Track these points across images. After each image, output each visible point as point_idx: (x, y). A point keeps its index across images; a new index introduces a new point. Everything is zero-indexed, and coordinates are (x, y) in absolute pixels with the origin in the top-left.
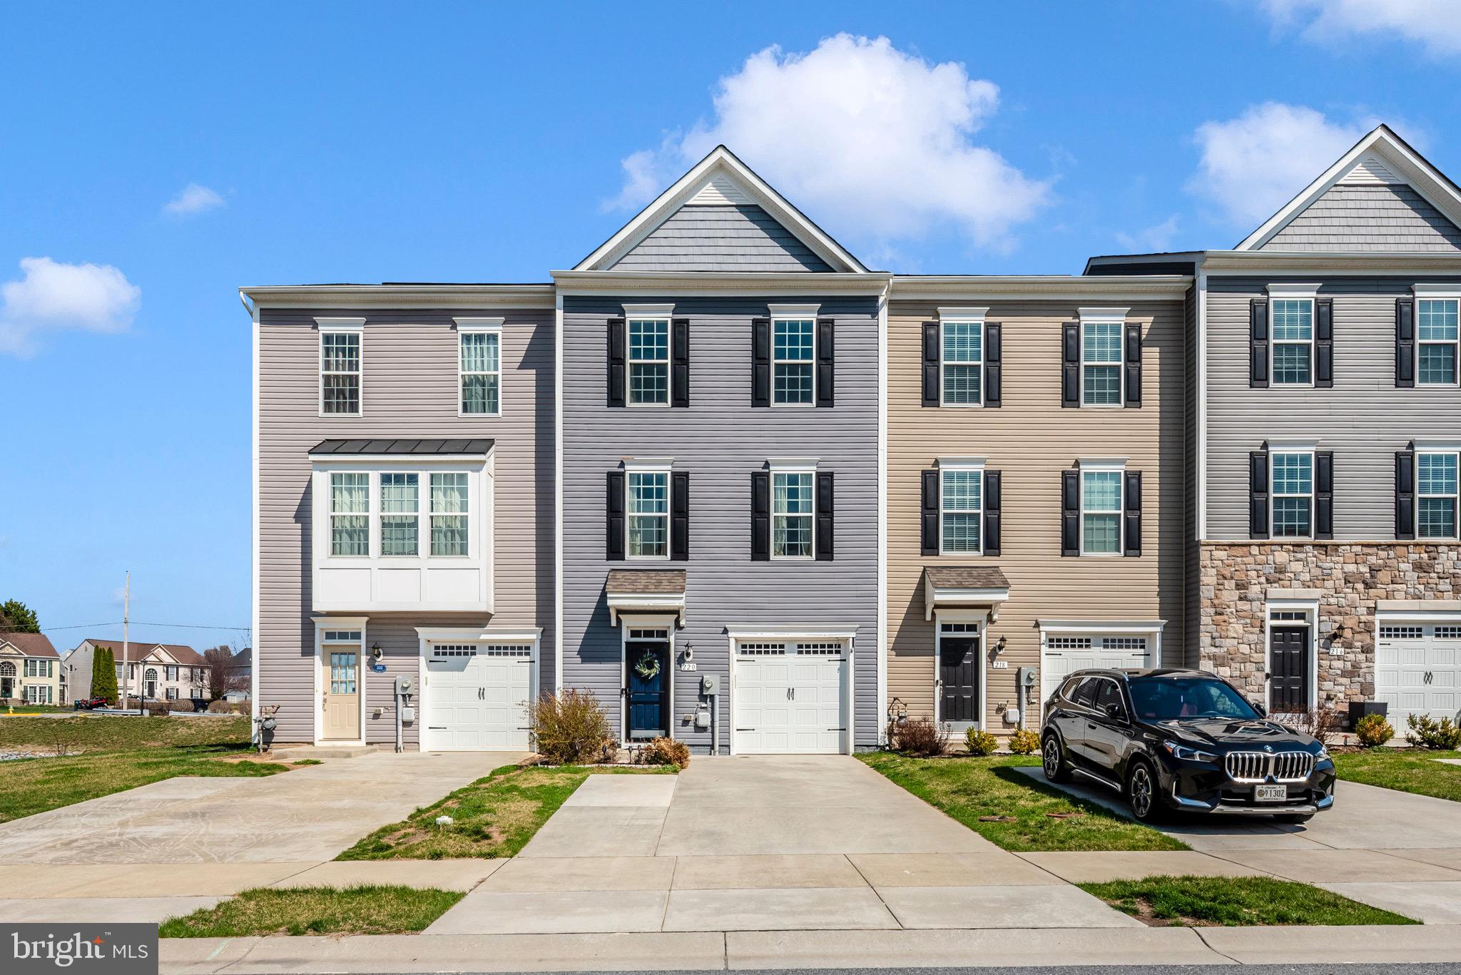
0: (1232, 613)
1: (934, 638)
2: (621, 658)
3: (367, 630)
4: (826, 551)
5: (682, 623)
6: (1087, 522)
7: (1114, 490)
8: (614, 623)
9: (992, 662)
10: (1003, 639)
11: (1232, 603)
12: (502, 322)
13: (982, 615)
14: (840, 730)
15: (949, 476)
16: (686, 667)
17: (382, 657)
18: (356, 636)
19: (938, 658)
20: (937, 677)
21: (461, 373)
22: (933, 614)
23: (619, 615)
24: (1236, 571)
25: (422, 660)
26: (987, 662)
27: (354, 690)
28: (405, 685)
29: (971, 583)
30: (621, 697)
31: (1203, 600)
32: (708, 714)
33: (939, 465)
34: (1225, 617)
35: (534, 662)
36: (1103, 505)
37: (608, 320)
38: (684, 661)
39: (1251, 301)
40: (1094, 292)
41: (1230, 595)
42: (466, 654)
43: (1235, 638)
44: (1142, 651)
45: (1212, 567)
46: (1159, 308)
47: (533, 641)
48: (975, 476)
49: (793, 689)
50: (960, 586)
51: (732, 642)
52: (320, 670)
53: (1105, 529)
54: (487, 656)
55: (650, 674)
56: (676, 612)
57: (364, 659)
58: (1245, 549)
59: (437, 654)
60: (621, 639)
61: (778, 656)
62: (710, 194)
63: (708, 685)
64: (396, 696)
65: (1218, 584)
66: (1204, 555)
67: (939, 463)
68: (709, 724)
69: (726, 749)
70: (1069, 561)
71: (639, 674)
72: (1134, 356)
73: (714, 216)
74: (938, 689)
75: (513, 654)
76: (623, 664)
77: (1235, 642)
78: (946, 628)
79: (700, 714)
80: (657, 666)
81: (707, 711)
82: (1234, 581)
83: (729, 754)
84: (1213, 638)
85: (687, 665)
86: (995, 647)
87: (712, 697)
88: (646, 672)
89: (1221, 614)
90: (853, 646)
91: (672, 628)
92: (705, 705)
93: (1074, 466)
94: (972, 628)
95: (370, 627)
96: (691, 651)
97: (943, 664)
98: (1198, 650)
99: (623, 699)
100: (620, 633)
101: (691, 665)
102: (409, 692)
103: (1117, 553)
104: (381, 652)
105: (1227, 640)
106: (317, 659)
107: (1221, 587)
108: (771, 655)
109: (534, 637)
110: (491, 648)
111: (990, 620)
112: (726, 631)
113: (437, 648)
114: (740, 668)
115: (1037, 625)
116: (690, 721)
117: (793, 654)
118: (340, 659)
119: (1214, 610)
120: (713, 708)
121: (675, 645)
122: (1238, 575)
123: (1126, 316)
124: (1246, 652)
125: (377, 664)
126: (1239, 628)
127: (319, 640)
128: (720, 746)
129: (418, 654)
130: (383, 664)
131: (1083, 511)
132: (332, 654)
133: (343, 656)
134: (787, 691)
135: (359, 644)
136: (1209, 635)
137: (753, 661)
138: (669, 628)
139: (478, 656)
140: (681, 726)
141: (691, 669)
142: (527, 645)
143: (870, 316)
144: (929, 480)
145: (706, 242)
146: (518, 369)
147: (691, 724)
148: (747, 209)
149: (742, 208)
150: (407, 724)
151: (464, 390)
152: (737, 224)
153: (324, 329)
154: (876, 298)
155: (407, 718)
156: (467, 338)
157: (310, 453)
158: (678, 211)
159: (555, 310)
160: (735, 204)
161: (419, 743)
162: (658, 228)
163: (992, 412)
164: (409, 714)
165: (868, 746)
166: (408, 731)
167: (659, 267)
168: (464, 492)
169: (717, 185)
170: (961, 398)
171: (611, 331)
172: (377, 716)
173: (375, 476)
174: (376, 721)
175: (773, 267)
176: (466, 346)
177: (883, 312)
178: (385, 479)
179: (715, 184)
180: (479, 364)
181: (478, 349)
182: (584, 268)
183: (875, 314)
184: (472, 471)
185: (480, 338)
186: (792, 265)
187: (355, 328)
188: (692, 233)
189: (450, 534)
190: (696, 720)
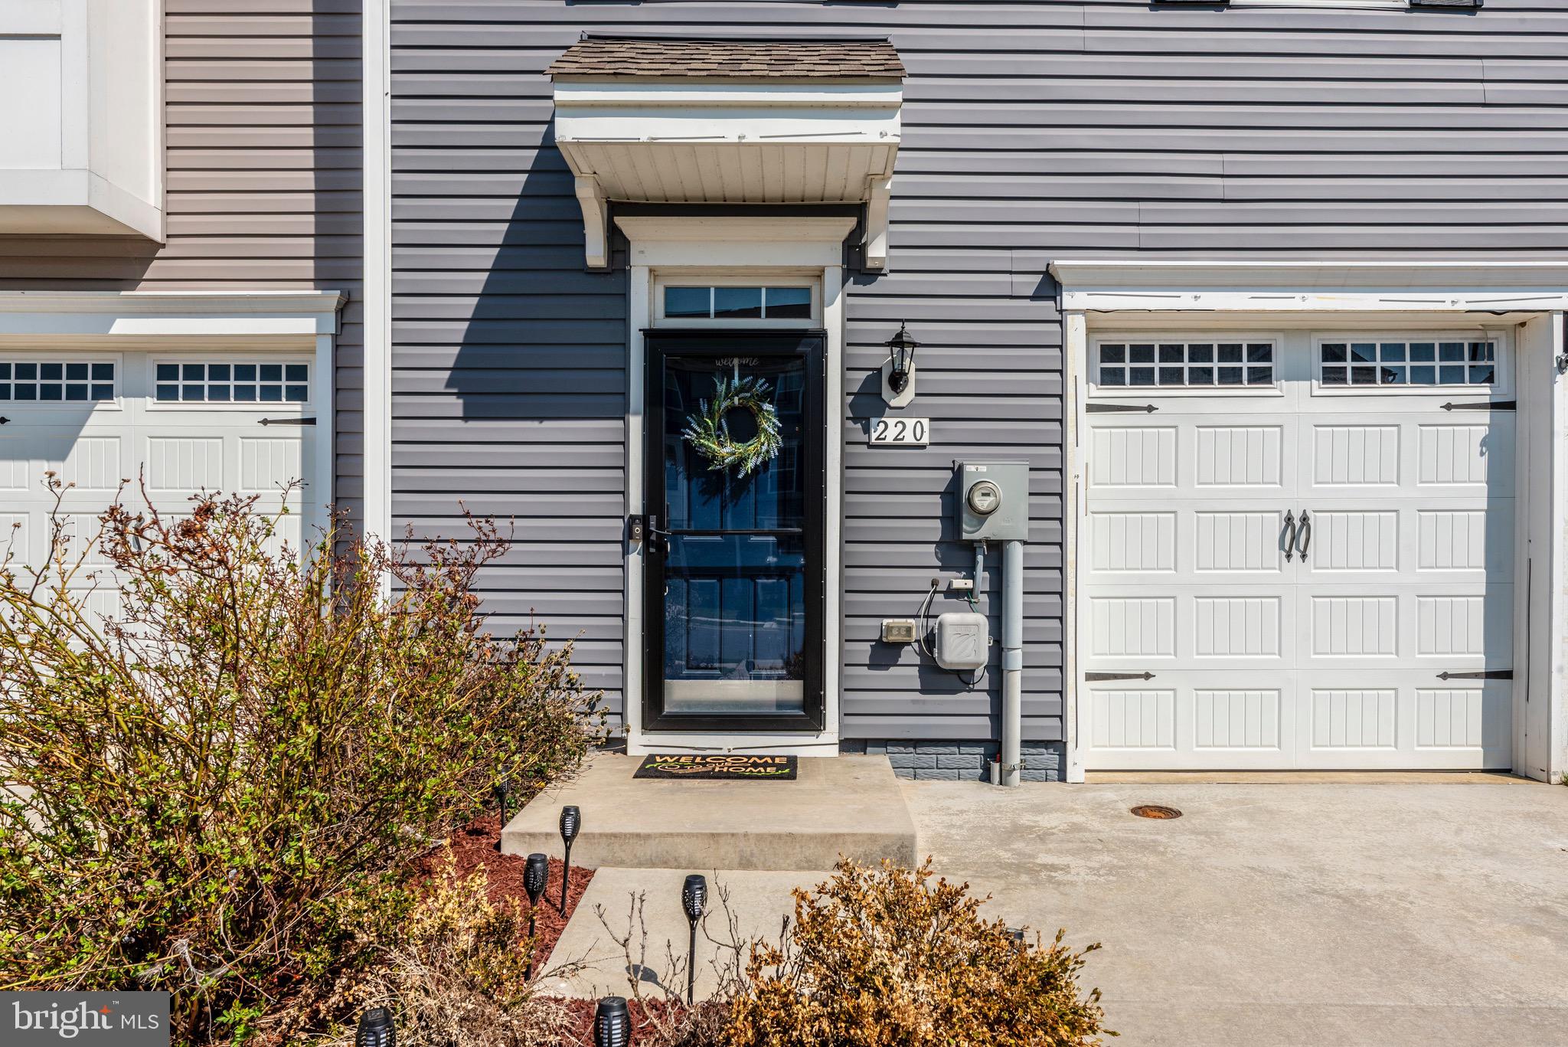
2: (625, 394)
5: (877, 250)
8: (596, 254)
14: (1487, 676)
16: (888, 429)
23: (619, 221)
30: (625, 552)
32: (979, 620)
35: (312, 421)
38: (880, 408)
42: (75, 391)
49: (1305, 518)
51: (1077, 331)
54: (150, 402)
55: (742, 460)
56: (851, 210)
60: (625, 321)
61: (1245, 389)
63: (982, 503)
68: (984, 657)
69: (1050, 758)
71: (697, 461)
75: (245, 394)
76: (636, 423)
79: (948, 618)
80: (769, 422)
81: (975, 606)
83: (1062, 778)
85: (891, 422)
87: (997, 549)
88: (727, 451)
91: (833, 276)
92: (969, 584)
96: (910, 367)
99: (635, 562)
100: (625, 296)
101: (910, 422)
108: (1216, 388)
109: (306, 326)
110: (166, 369)
112: (1050, 287)
116: (900, 645)
117: (1304, 385)
120: (998, 592)
121: (847, 344)
128: (1025, 743)
134: (1279, 524)
137: (1150, 409)
138: (819, 274)
139: (119, 402)
140: (870, 666)
141: (909, 439)
142: (296, 360)
147: (909, 656)
190: (930, 641)
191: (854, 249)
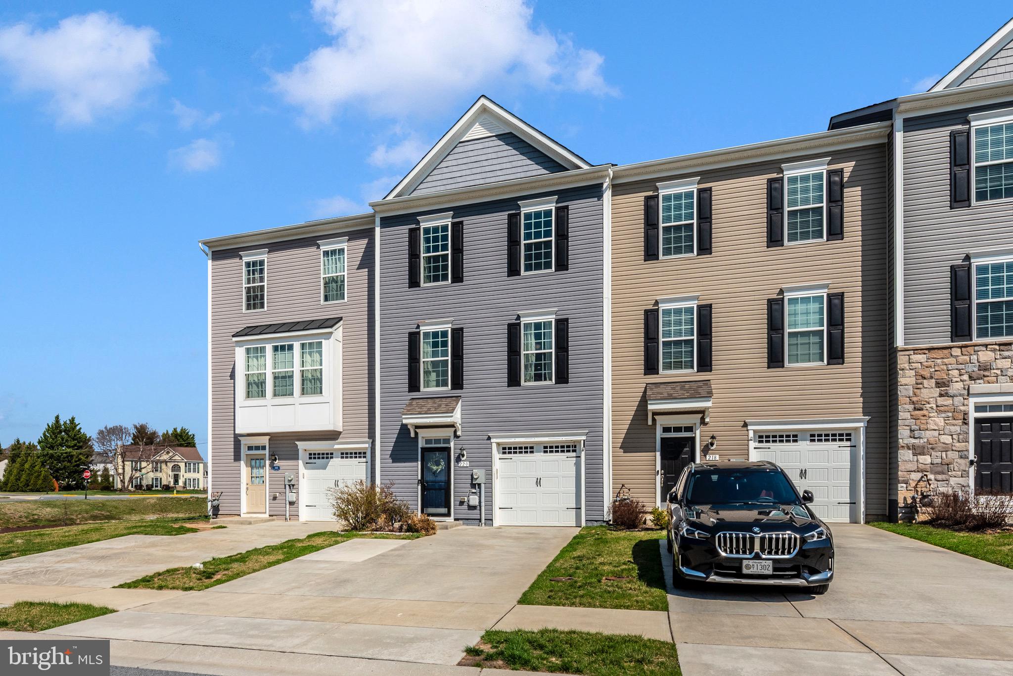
0: (932, 408)
1: (655, 438)
2: (418, 458)
3: (269, 444)
4: (563, 377)
5: (459, 433)
6: (791, 339)
7: (817, 310)
8: (413, 436)
9: (705, 456)
10: (713, 437)
11: (931, 399)
13: (696, 419)
14: (575, 508)
15: (667, 312)
16: (462, 464)
17: (277, 461)
18: (264, 448)
19: (658, 454)
20: (658, 467)
22: (653, 420)
23: (416, 430)
24: (936, 371)
25: (300, 462)
26: (701, 455)
27: (263, 482)
28: (290, 479)
29: (679, 394)
30: (418, 485)
31: (900, 398)
32: (477, 497)
33: (658, 305)
34: (925, 412)
35: (367, 462)
36: (807, 324)
37: (409, 229)
38: (460, 460)
39: (951, 133)
40: (797, 150)
41: (929, 392)
42: (327, 458)
43: (935, 430)
44: (848, 443)
45: (911, 369)
46: (864, 153)
47: (366, 448)
48: (689, 311)
49: (540, 479)
50: (671, 398)
51: (494, 446)
52: (244, 470)
53: (808, 343)
54: (340, 459)
55: (437, 470)
56: (453, 426)
57: (268, 462)
58: (946, 351)
59: (310, 458)
60: (418, 446)
61: (529, 454)
62: (478, 131)
63: (476, 477)
64: (285, 485)
65: (917, 384)
66: (902, 360)
67: (658, 303)
68: (478, 504)
69: (490, 522)
70: (776, 372)
71: (430, 469)
72: (836, 198)
73: (480, 146)
74: (658, 478)
75: (356, 458)
76: (419, 463)
77: (936, 433)
78: (666, 430)
79: (472, 497)
80: (443, 463)
81: (476, 495)
82: (934, 381)
83: (492, 526)
84: (912, 431)
85: (462, 462)
86: (708, 444)
87: (479, 485)
88: (435, 468)
89: (921, 409)
90: (584, 446)
91: (452, 437)
92: (475, 491)
93: (778, 294)
94: (689, 429)
95: (271, 442)
96: (465, 452)
97: (663, 458)
98: (897, 441)
99: (420, 487)
100: (417, 442)
101: (465, 463)
102: (292, 483)
103: (821, 363)
104: (277, 458)
105: (927, 432)
106: (242, 462)
107: (921, 386)
108: (523, 455)
109: (367, 445)
110: (342, 454)
111: (703, 422)
112: (489, 438)
113: (310, 454)
114: (500, 464)
115: (745, 425)
116: (464, 502)
117: (540, 453)
118: (256, 462)
119: (913, 406)
120: (480, 493)
121: (455, 449)
122: (937, 375)
123: (828, 165)
124: (947, 442)
125: (275, 465)
126: (941, 422)
127: (244, 451)
128: (485, 520)
129: (297, 459)
130: (278, 465)
131: (787, 330)
132: (252, 459)
133: (257, 461)
134: (536, 480)
135: (265, 453)
136: (908, 428)
137: (512, 459)
138: (450, 436)
139: (334, 459)
140: (459, 505)
141: (465, 466)
142: (364, 451)
143: (596, 199)
144: (651, 317)
145: (475, 165)
146: (357, 269)
147: (465, 504)
148: (504, 136)
149: (500, 137)
150: (291, 503)
151: (325, 287)
152: (497, 149)
153: (246, 259)
154: (601, 185)
155: (291, 500)
156: (326, 253)
157: (233, 336)
158: (455, 147)
159: (375, 228)
160: (494, 134)
161: (298, 516)
162: (442, 162)
163: (705, 258)
164: (291, 497)
165: (596, 521)
166: (293, 508)
167: (442, 188)
168: (320, 353)
169: (482, 125)
170: (678, 250)
171: (410, 237)
172: (275, 498)
173: (269, 348)
174: (274, 502)
175: (523, 175)
176: (326, 258)
177: (607, 195)
178: (276, 349)
179: (481, 124)
180: (334, 269)
181: (334, 259)
182: (390, 197)
183: (600, 197)
184: (325, 339)
185: (333, 252)
186: (536, 170)
187: (263, 256)
188: (465, 161)
189: (313, 381)
190: (468, 501)
191: (455, 433)
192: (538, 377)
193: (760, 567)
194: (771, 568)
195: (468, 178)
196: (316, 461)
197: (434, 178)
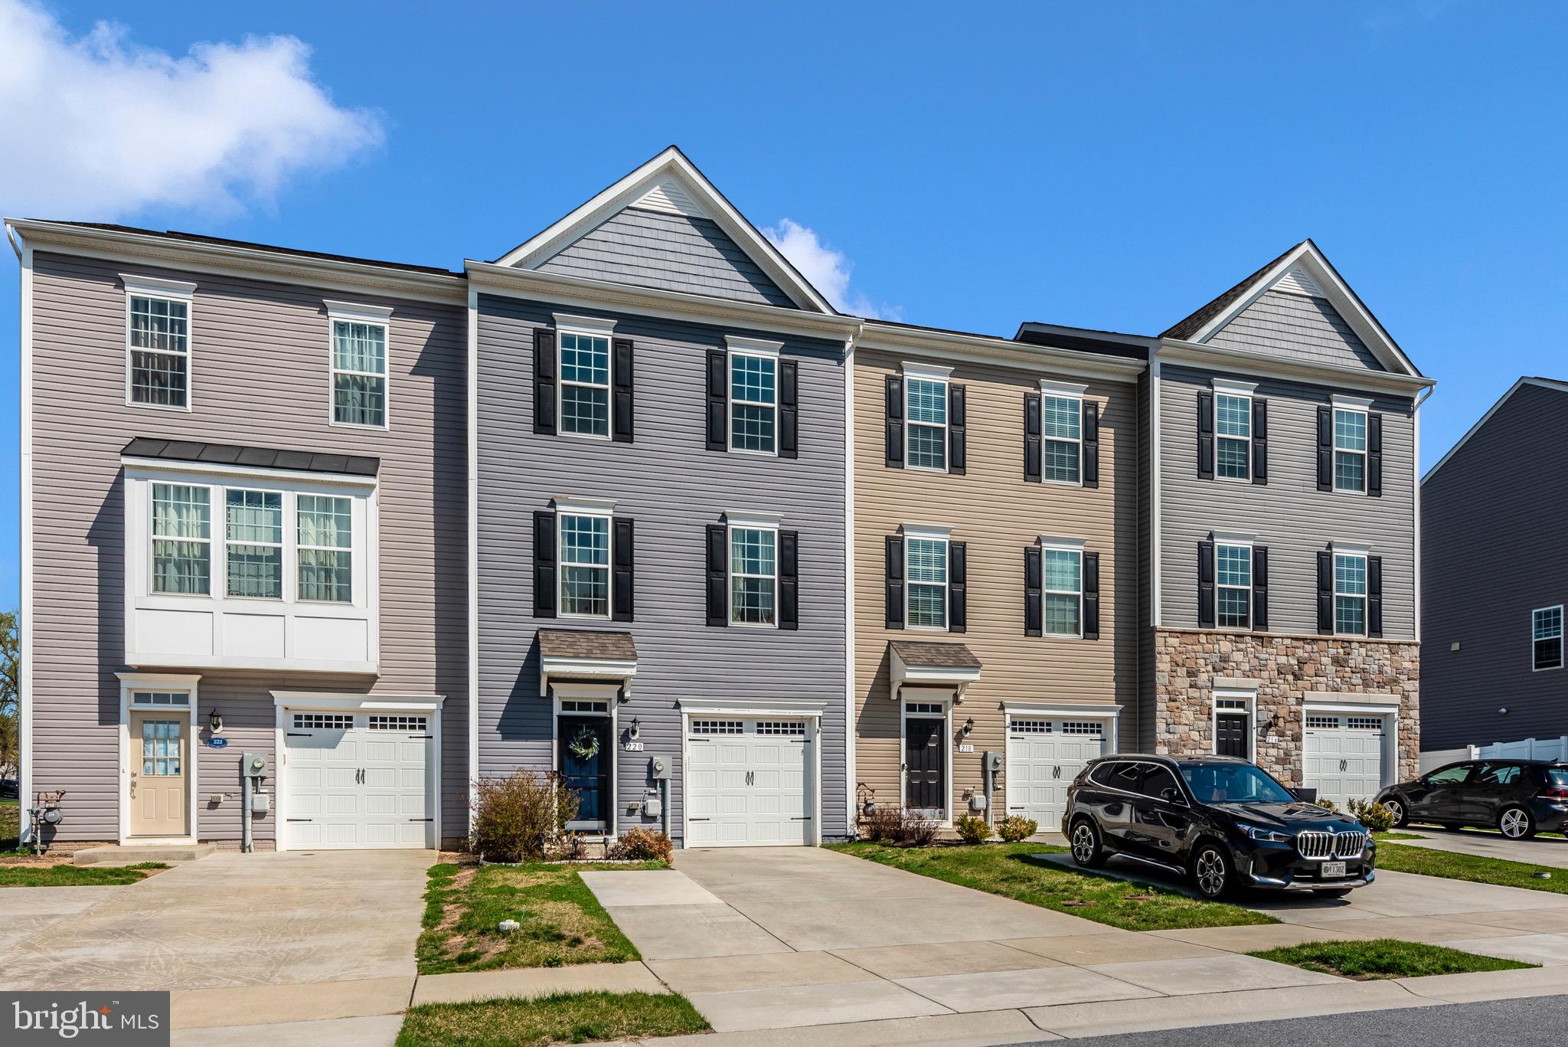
0: (1184, 700)
1: (900, 718)
2: (552, 734)
3: (199, 692)
4: (790, 618)
5: (627, 695)
6: (1048, 602)
7: (1072, 570)
8: (543, 693)
9: (958, 746)
10: (970, 721)
11: (1183, 690)
12: (390, 313)
13: (948, 695)
14: (804, 818)
15: (914, 544)
16: (631, 746)
17: (221, 728)
18: (182, 699)
19: (903, 741)
20: (903, 761)
21: (332, 370)
22: (899, 693)
23: (552, 684)
24: (1187, 658)
25: (280, 733)
26: (953, 745)
27: (178, 770)
28: (257, 765)
29: (942, 661)
30: (552, 782)
31: (1158, 686)
32: (657, 802)
33: (903, 531)
34: (1178, 704)
35: (432, 737)
36: (1063, 586)
37: (534, 329)
38: (629, 740)
39: (1198, 393)
40: (1055, 365)
41: (1182, 682)
42: (338, 726)
43: (1186, 725)
44: (1098, 736)
45: (1166, 654)
46: (1112, 388)
47: (431, 712)
48: (940, 546)
49: (752, 773)
50: (931, 664)
51: (685, 718)
52: (127, 745)
53: (1065, 610)
54: (368, 729)
55: (587, 755)
56: (620, 682)
57: (195, 731)
58: (1195, 637)
59: (298, 725)
60: (552, 712)
61: (736, 735)
62: (658, 200)
63: (658, 768)
64: (242, 779)
65: (1172, 671)
66: (1159, 641)
67: (903, 529)
68: (660, 813)
69: (679, 842)
70: (1033, 642)
71: (573, 754)
72: (1091, 436)
73: (661, 225)
74: (904, 774)
75: (403, 728)
76: (555, 742)
77: (1187, 728)
78: (911, 708)
79: (649, 802)
80: (595, 744)
81: (656, 798)
82: (1185, 669)
83: (683, 848)
84: (1168, 724)
85: (632, 744)
86: (961, 730)
87: (663, 782)
88: (584, 751)
89: (1175, 701)
90: (820, 726)
91: (615, 701)
92: (654, 791)
93: (1036, 543)
94: (937, 708)
95: (203, 688)
96: (638, 728)
97: (909, 747)
98: (1154, 736)
99: (555, 785)
100: (552, 705)
101: (638, 744)
102: (261, 773)
103: (1077, 635)
104: (220, 720)
105: (1180, 726)
106: (124, 729)
107: (1174, 674)
108: (727, 735)
109: (433, 706)
110: (374, 719)
111: (956, 700)
112: (678, 706)
114: (693, 751)
115: (1002, 707)
116: (636, 809)
117: (752, 734)
118: (156, 730)
119: (1168, 696)
120: (663, 794)
121: (618, 721)
122: (1189, 663)
123: (1084, 393)
124: (1197, 739)
125: (213, 736)
126: (1190, 714)
127: (127, 703)
128: (672, 838)
129: (273, 725)
130: (223, 737)
131: (1046, 590)
132: (145, 722)
133: (161, 727)
134: (745, 775)
135: (187, 710)
136: (1164, 721)
137: (708, 740)
138: (610, 699)
139: (355, 729)
140: (627, 816)
141: (638, 749)
142: (422, 716)
143: (835, 362)
144: (894, 547)
145: (653, 254)
146: (410, 374)
147: (638, 812)
148: (700, 223)
149: (694, 221)
150: (258, 815)
151: (336, 392)
152: (689, 239)
153: (132, 291)
154: (842, 344)
155: (258, 807)
156: (341, 328)
157: (123, 453)
158: (620, 213)
159: (467, 308)
160: (686, 214)
161: (274, 840)
162: (595, 229)
163: (956, 478)
164: (261, 802)
165: (836, 836)
166: (261, 825)
167: (597, 275)
168: (344, 523)
169: (665, 190)
170: (926, 461)
171: (537, 342)
172: (213, 805)
173: (218, 495)
174: (211, 812)
175: (730, 294)
176: (338, 337)
177: (850, 360)
178: (234, 497)
179: (663, 189)
180: (357, 362)
181: (356, 342)
182: (506, 263)
183: (841, 360)
184: (357, 496)
185: (359, 330)
186: (751, 294)
187: (186, 296)
188: (636, 241)
189: (323, 574)
190: (644, 808)
191: (621, 694)
192: (753, 617)
193: (1335, 870)
194: (1344, 871)
195: (642, 271)
196: (313, 730)
197: (582, 253)
